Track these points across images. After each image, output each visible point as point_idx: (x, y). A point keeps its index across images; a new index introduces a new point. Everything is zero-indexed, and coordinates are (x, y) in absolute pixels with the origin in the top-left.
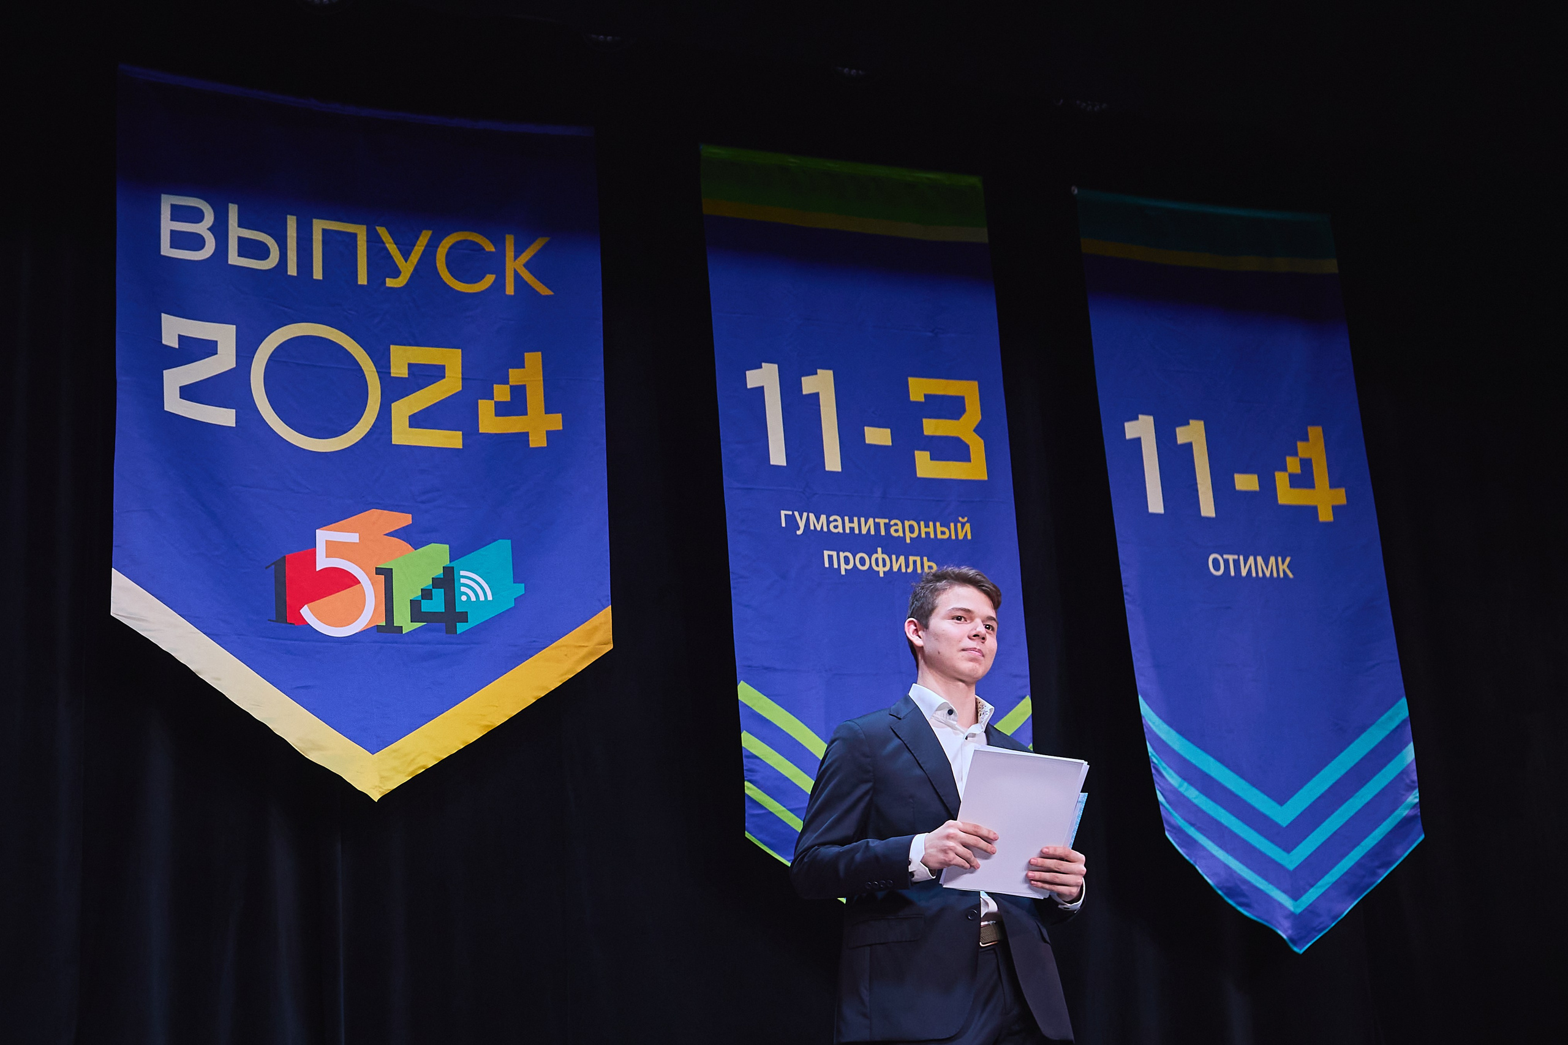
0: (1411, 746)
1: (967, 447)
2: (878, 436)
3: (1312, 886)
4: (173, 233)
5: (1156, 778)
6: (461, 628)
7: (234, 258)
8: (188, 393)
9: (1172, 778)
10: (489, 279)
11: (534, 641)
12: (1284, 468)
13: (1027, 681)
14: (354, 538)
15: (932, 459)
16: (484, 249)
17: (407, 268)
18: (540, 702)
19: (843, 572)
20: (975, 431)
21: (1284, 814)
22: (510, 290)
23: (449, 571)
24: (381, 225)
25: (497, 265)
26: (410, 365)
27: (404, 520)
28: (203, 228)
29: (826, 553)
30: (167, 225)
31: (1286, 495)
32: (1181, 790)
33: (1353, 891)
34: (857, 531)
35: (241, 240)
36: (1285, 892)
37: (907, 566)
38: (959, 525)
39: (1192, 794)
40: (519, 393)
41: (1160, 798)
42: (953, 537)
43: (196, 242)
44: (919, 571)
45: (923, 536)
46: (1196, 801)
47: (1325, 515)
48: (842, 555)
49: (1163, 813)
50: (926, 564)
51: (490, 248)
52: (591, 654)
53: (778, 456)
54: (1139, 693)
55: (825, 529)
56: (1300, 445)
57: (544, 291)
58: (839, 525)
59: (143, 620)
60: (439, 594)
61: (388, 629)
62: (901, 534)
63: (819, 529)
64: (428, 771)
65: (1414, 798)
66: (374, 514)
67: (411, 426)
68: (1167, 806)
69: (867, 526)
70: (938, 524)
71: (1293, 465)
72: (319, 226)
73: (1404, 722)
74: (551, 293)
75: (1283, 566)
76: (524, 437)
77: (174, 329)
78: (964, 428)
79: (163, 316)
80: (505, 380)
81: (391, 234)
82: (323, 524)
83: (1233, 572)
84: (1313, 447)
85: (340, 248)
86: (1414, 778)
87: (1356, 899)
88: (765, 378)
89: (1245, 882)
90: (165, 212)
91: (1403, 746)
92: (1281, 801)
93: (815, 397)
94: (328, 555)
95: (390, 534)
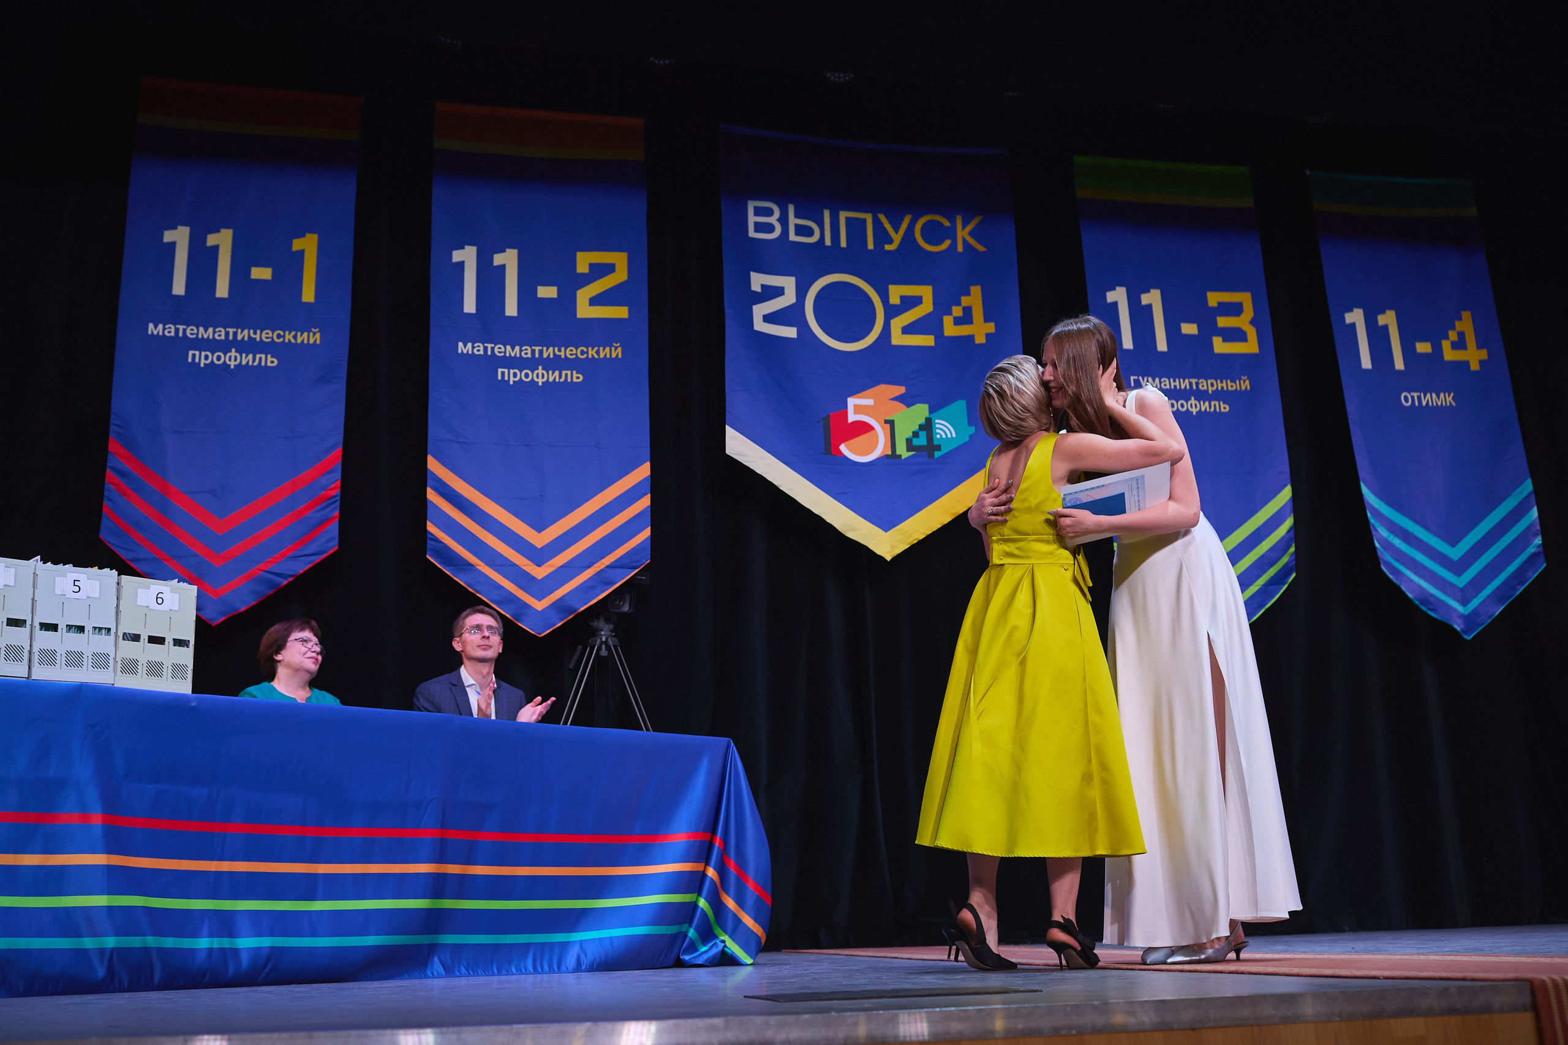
0: (1535, 509)
1: (1245, 333)
2: (1189, 329)
3: (1475, 597)
4: (756, 224)
5: (1374, 532)
6: (937, 454)
7: (793, 237)
8: (768, 318)
9: (1382, 531)
10: (947, 243)
12: (1447, 338)
13: (1288, 475)
14: (870, 402)
15: (1224, 340)
16: (942, 224)
17: (897, 238)
20: (1250, 323)
21: (1455, 553)
22: (960, 249)
23: (929, 421)
24: (880, 213)
25: (951, 233)
26: (901, 297)
27: (901, 390)
28: (773, 220)
30: (752, 219)
31: (1449, 354)
32: (1389, 539)
33: (1501, 600)
34: (1178, 387)
35: (797, 226)
36: (1458, 601)
37: (1210, 407)
38: (1242, 382)
39: (1397, 542)
40: (968, 311)
41: (1377, 544)
42: (1239, 388)
43: (770, 228)
44: (1218, 410)
45: (1220, 388)
46: (1398, 546)
47: (1474, 366)
49: (1379, 553)
50: (1222, 406)
51: (947, 224)
53: (1127, 343)
54: (1361, 479)
56: (1457, 324)
57: (981, 248)
58: (1166, 384)
59: (744, 456)
60: (923, 435)
61: (892, 458)
62: (1205, 388)
64: (920, 542)
65: (1538, 541)
66: (882, 388)
67: (903, 333)
68: (1381, 549)
69: (1183, 384)
70: (1229, 381)
71: (1453, 335)
72: (843, 215)
73: (1529, 494)
74: (985, 249)
75: (1449, 399)
76: (971, 338)
77: (758, 281)
78: (1243, 322)
79: (752, 274)
80: (959, 304)
81: (887, 218)
82: (851, 395)
83: (1417, 404)
84: (1465, 324)
85: (856, 229)
86: (1538, 528)
87: (1503, 605)
88: (1118, 296)
89: (1432, 596)
90: (751, 211)
91: (1530, 508)
92: (1453, 545)
93: (1149, 306)
94: (855, 413)
95: (891, 399)
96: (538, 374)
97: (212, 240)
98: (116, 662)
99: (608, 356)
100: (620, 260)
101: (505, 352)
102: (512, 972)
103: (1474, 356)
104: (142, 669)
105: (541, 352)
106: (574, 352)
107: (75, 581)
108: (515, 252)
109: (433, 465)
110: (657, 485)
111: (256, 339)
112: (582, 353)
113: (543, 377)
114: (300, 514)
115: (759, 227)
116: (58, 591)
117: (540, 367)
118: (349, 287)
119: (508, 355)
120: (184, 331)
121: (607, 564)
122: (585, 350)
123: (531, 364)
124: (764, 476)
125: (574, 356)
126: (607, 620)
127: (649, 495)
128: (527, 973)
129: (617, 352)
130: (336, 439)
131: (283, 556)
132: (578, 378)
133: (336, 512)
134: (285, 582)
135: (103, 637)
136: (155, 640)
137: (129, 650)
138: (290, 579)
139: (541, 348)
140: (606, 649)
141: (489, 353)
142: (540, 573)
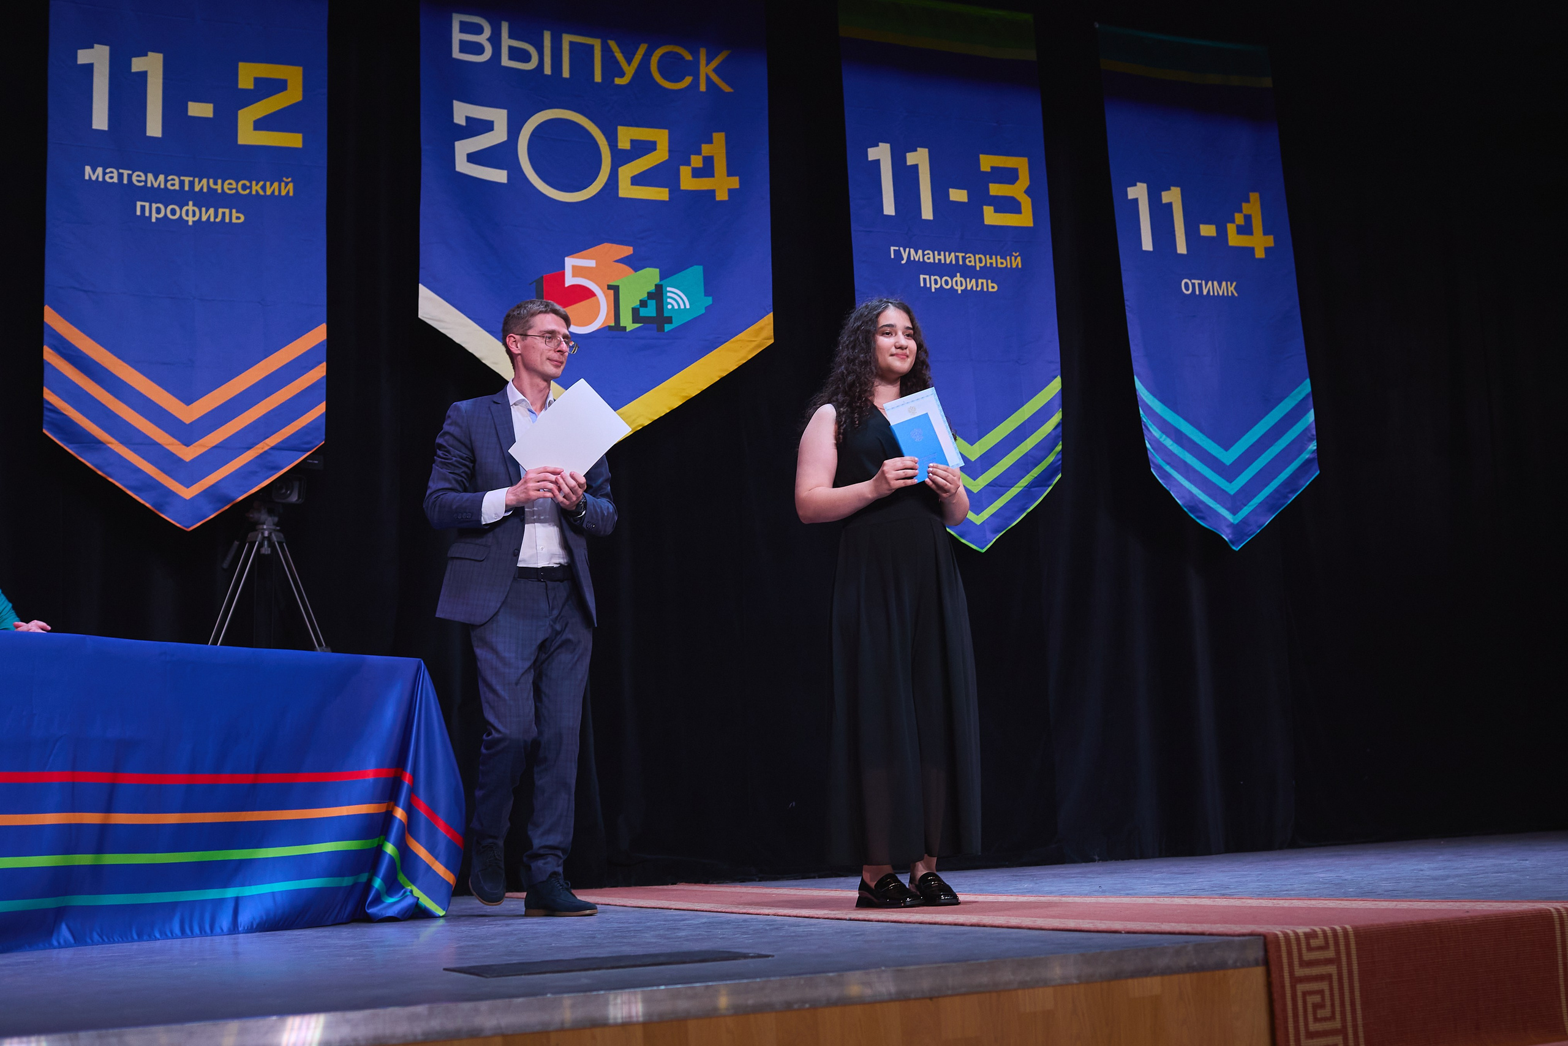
0: (1312, 411)
1: (1019, 203)
2: (958, 195)
3: (1245, 505)
4: (462, 42)
5: (1145, 432)
6: (668, 328)
7: (505, 61)
8: (473, 158)
9: (1156, 432)
10: (688, 80)
11: (719, 337)
12: (1233, 221)
13: (1058, 366)
14: (592, 263)
15: (996, 211)
16: (683, 58)
17: (630, 70)
18: (724, 379)
19: (933, 290)
20: (1025, 192)
21: (1228, 457)
22: (703, 88)
23: (659, 289)
24: (611, 39)
25: (693, 69)
26: (632, 141)
27: (627, 251)
28: (483, 39)
29: (922, 277)
30: (457, 36)
31: (1234, 239)
32: (1161, 440)
33: (1271, 510)
34: (943, 262)
35: (511, 49)
36: (1228, 509)
37: (977, 286)
38: (1013, 258)
39: (1169, 443)
40: (709, 161)
41: (1148, 445)
42: (1009, 266)
43: (478, 49)
44: (985, 289)
45: (988, 265)
46: (1170, 448)
47: (1259, 254)
48: (933, 278)
49: (1149, 456)
50: (990, 285)
51: (688, 57)
52: (758, 346)
53: (889, 209)
54: (1135, 373)
55: (921, 260)
56: (1245, 206)
57: (727, 89)
58: (930, 257)
59: (439, 320)
60: (652, 304)
61: (615, 330)
62: (973, 264)
63: (917, 259)
64: (645, 428)
65: (1313, 446)
66: (606, 247)
67: (632, 184)
68: (1152, 451)
69: (950, 258)
70: (998, 258)
71: (1239, 219)
72: (567, 39)
73: (1308, 396)
74: (732, 90)
75: (1231, 289)
76: (712, 193)
77: (462, 112)
78: (1017, 190)
79: (455, 102)
80: (698, 152)
81: (619, 46)
82: (571, 252)
83: (1197, 293)
84: (1253, 207)
85: (582, 56)
86: (1314, 432)
87: (1274, 514)
88: (881, 153)
89: (1202, 502)
90: (456, 27)
91: (1307, 411)
92: (1227, 448)
93: (915, 167)
94: (574, 276)
95: (617, 261)
96: (187, 211)
99: (276, 193)
100: (293, 75)
101: (146, 181)
102: (155, 936)
103: (1260, 243)
105: (192, 184)
106: (234, 186)
108: (160, 56)
109: (51, 318)
110: (334, 350)
112: (244, 187)
113: (194, 215)
115: (465, 47)
117: (191, 203)
119: (149, 185)
121: (272, 445)
122: (248, 184)
123: (180, 198)
124: (463, 345)
125: (234, 191)
126: (270, 512)
127: (324, 364)
128: (173, 937)
129: (287, 189)
132: (238, 218)
139: (191, 179)
140: (269, 546)
141: (125, 182)
142: (188, 454)
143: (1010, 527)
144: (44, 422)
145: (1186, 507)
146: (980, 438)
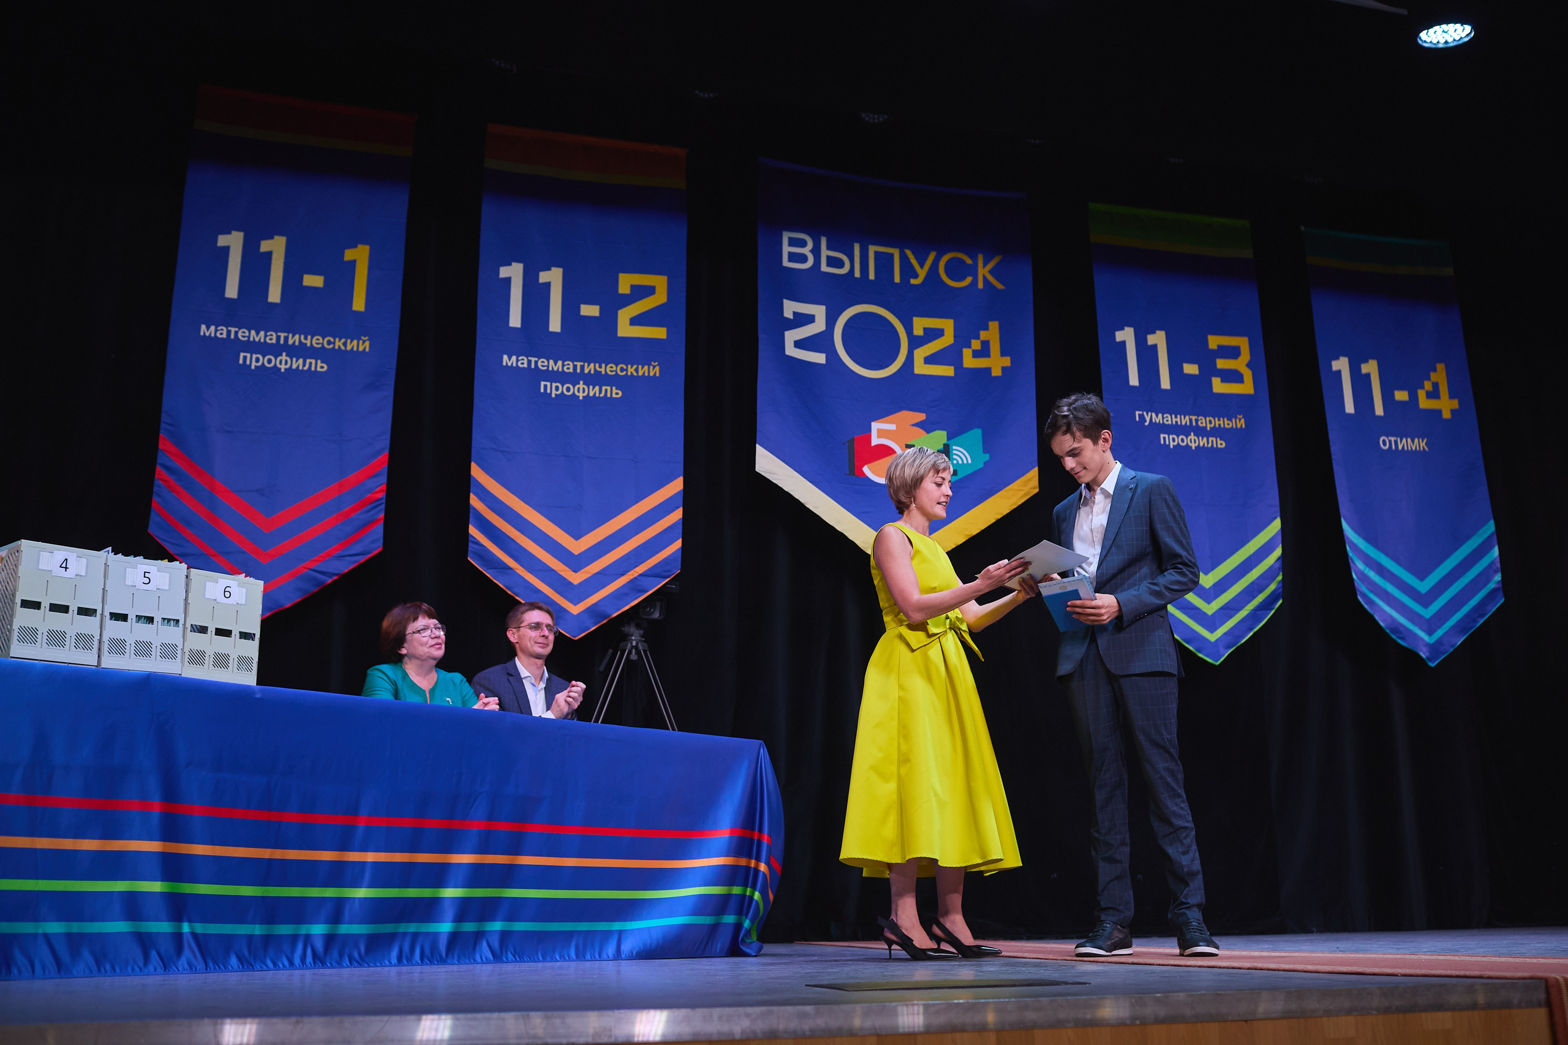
0: (1496, 549)
1: (1242, 375)
2: (1190, 369)
3: (1439, 628)
4: (790, 254)
5: (1352, 565)
6: (953, 478)
7: (824, 268)
8: (798, 344)
9: (1360, 565)
10: (969, 280)
11: (994, 487)
12: (1422, 387)
13: (1278, 509)
14: (893, 427)
15: (1222, 381)
16: (964, 262)
17: (922, 273)
18: (998, 522)
19: (1171, 447)
20: (1246, 365)
21: (1423, 586)
22: (981, 285)
23: (946, 446)
24: (907, 248)
25: (973, 272)
26: (924, 328)
27: (921, 417)
28: (806, 251)
29: (1162, 436)
30: (786, 249)
31: (1424, 403)
32: (1366, 572)
33: (1463, 631)
34: (1179, 423)
35: (829, 258)
36: (1424, 631)
37: (1208, 443)
38: (1238, 420)
39: (1373, 575)
40: (986, 345)
41: (1354, 576)
42: (1234, 426)
43: (803, 259)
44: (1215, 446)
45: (1217, 426)
46: (1375, 579)
47: (1446, 415)
48: (1171, 437)
49: (1356, 585)
50: (1219, 442)
51: (969, 261)
52: (1026, 494)
53: (1134, 380)
54: (1341, 515)
55: (1161, 422)
56: (1432, 375)
57: (1000, 286)
58: (1169, 419)
59: (772, 473)
63: (1157, 422)
65: (1498, 577)
66: (905, 413)
67: (925, 363)
68: (1358, 581)
69: (1185, 420)
70: (1226, 419)
71: (1428, 385)
72: (872, 249)
73: (1492, 534)
74: (1004, 288)
75: (1423, 444)
76: (989, 370)
77: (790, 308)
78: (1240, 364)
79: (785, 301)
80: (977, 337)
81: (913, 253)
82: (875, 419)
83: (1393, 448)
84: (1440, 375)
85: (884, 262)
86: (1499, 565)
87: (1464, 635)
88: (1126, 335)
89: (1401, 625)
90: (785, 242)
91: (1492, 547)
92: (1422, 578)
93: (1155, 347)
94: (879, 437)
95: (913, 425)
96: (579, 389)
97: (265, 246)
98: (183, 653)
99: (646, 374)
100: (660, 282)
101: (548, 366)
103: (1446, 405)
104: (209, 660)
105: (582, 367)
106: (614, 369)
107: (145, 572)
108: (561, 270)
109: (476, 471)
110: (688, 498)
111: (306, 344)
112: (622, 370)
113: (584, 392)
114: (347, 515)
115: (793, 257)
116: (129, 582)
117: (581, 382)
118: (399, 298)
119: (550, 369)
120: (236, 333)
121: (640, 572)
122: (625, 367)
123: (573, 378)
124: (791, 493)
125: (614, 372)
126: (638, 626)
127: (681, 509)
129: (655, 371)
130: (383, 444)
131: (329, 555)
132: (617, 394)
133: (382, 515)
134: (329, 581)
135: (172, 629)
136: (222, 633)
137: (197, 641)
138: (335, 578)
139: (582, 363)
140: (636, 653)
141: (533, 366)
142: (576, 578)
143: (1239, 644)
144: (469, 552)
145: (1388, 629)
146: (1213, 569)
